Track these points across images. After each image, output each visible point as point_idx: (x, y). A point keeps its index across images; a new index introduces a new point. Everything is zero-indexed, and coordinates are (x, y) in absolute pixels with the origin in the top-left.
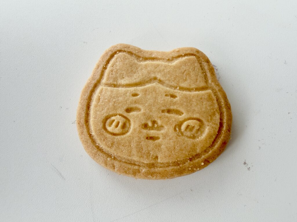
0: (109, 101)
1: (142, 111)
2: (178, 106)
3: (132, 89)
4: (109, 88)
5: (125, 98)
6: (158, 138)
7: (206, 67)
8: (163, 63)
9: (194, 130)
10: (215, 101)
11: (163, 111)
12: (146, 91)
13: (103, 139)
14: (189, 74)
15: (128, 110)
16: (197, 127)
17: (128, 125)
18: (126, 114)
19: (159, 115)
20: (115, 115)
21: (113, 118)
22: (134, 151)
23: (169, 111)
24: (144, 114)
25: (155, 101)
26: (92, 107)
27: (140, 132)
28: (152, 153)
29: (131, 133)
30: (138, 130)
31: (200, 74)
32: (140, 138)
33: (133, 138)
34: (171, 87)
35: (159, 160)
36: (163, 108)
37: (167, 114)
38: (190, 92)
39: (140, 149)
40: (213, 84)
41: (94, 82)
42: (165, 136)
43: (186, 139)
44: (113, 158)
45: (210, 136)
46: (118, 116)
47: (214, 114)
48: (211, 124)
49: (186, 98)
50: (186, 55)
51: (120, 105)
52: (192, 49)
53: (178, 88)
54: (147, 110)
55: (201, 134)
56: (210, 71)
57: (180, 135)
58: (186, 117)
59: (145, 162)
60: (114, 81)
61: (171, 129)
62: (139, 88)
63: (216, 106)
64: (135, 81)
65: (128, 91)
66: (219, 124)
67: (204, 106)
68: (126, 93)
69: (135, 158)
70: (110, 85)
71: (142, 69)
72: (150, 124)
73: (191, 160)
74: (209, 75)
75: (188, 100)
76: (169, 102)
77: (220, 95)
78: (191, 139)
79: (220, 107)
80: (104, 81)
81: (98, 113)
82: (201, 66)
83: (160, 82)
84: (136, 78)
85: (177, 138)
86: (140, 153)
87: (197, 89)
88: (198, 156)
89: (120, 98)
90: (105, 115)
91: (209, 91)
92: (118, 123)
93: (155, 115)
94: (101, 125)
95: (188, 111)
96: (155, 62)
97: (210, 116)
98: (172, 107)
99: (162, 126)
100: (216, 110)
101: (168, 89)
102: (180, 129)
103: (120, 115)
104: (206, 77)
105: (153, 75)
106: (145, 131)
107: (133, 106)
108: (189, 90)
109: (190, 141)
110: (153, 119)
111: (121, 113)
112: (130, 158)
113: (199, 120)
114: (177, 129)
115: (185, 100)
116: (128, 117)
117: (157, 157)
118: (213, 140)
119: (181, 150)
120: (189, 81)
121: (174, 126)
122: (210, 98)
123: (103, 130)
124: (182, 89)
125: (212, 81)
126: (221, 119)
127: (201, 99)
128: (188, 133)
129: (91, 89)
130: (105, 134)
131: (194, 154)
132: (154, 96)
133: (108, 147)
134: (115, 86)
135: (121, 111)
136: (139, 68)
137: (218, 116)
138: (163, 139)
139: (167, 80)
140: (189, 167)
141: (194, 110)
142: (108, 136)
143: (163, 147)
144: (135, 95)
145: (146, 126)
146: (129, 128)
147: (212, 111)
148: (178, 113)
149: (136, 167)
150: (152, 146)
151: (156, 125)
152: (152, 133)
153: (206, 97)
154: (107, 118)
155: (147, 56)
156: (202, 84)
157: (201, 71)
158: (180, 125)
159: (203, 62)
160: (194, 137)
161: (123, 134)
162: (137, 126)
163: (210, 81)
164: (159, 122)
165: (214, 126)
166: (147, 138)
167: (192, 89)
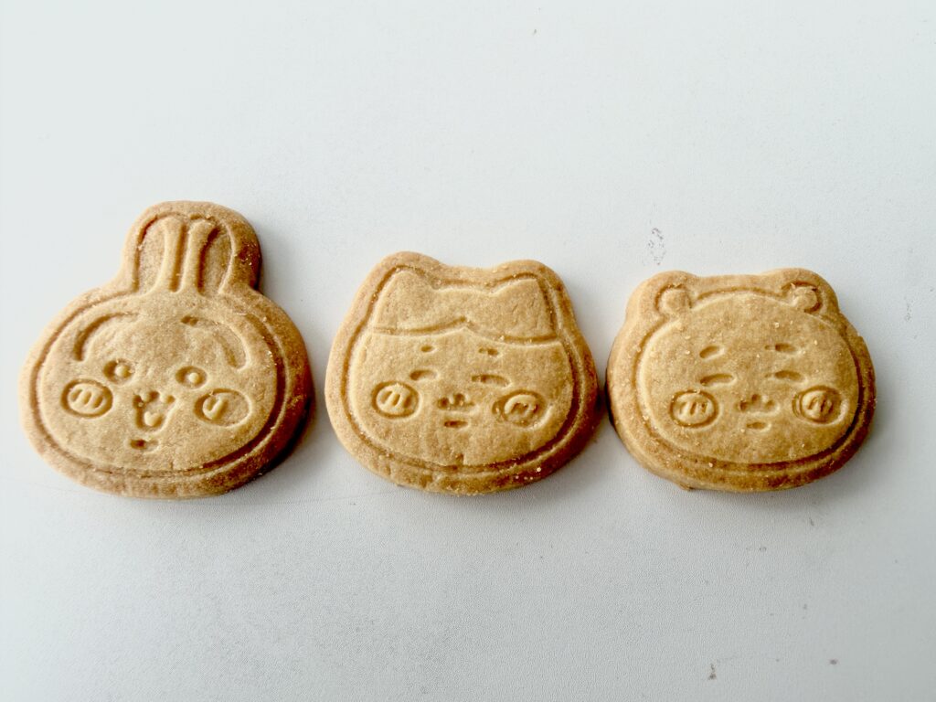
0: (382, 359)
1: (439, 377)
2: (502, 369)
3: (422, 339)
4: (383, 337)
5: (409, 354)
6: (464, 424)
7: (555, 299)
8: (479, 292)
9: (527, 413)
10: (566, 362)
11: (474, 378)
12: (446, 343)
13: (371, 423)
14: (522, 313)
15: (415, 375)
16: (531, 408)
17: (414, 400)
18: (410, 383)
19: (468, 385)
20: (392, 383)
21: (388, 389)
22: (424, 445)
23: (485, 378)
24: (442, 383)
25: (461, 361)
26: (353, 369)
27: (434, 414)
28: (453, 449)
29: (420, 415)
30: (430, 409)
31: (543, 313)
32: (434, 424)
33: (422, 424)
34: (489, 335)
35: (465, 462)
36: (474, 373)
37: (480, 383)
38: (523, 344)
39: (433, 442)
40: (565, 331)
41: (356, 323)
42: (476, 421)
43: (512, 427)
44: (388, 455)
45: (553, 423)
46: (398, 385)
47: (563, 384)
48: (556, 401)
49: (516, 356)
50: (519, 276)
51: (402, 365)
52: (531, 264)
53: (502, 338)
54: (447, 377)
55: (539, 419)
56: (561, 307)
57: (503, 419)
58: (514, 390)
59: (442, 464)
60: (391, 323)
61: (488, 410)
62: (435, 337)
63: (568, 370)
64: (427, 324)
65: (415, 342)
66: (570, 403)
67: (547, 370)
68: (412, 346)
69: (426, 457)
70: (384, 330)
71: (440, 302)
72: (451, 400)
73: (519, 462)
74: (559, 313)
75: (518, 361)
76: (485, 363)
77: (576, 351)
78: (521, 428)
79: (575, 373)
80: (373, 322)
81: (363, 379)
82: (546, 297)
83: (471, 326)
84: (430, 318)
85: (496, 425)
86: (433, 449)
87: (537, 340)
88: (532, 455)
89: (401, 354)
90: (376, 383)
91: (557, 343)
92: (398, 397)
93: (461, 385)
94: (369, 401)
95: (517, 380)
96: (464, 290)
97: (556, 388)
98: (490, 372)
99: (472, 404)
100: (567, 378)
101: (484, 339)
102: (502, 410)
103: (401, 384)
104: (552, 318)
105: (458, 315)
106: (442, 412)
107: (424, 368)
108: (522, 340)
109: (520, 430)
110: (457, 393)
111: (403, 380)
112: (416, 456)
113: (535, 394)
114: (497, 410)
115: (512, 359)
116: (415, 388)
117: (461, 456)
118: (558, 429)
119: (503, 445)
120: (521, 325)
121: (491, 404)
122: (556, 356)
123: (371, 408)
124: (508, 339)
125: (564, 326)
126: (576, 393)
127: (542, 358)
128: (516, 417)
129: (350, 336)
130: (375, 415)
131: (525, 452)
132: (460, 350)
133: (380, 437)
134: (393, 332)
135: (403, 377)
136: (436, 301)
137: (569, 389)
138: (473, 426)
139: (483, 323)
140: (515, 475)
141: (528, 378)
142: (380, 418)
143: (472, 439)
144: (426, 349)
145: (444, 403)
146: (416, 405)
147: (560, 379)
148: (500, 380)
149: (426, 472)
150: (453, 438)
151: (462, 403)
152: (455, 414)
153: (550, 355)
154: (380, 387)
155: (450, 276)
156: (545, 331)
157: (544, 307)
158: (501, 402)
159: (550, 290)
160: (526, 423)
161: (405, 415)
162: (429, 402)
163: (560, 325)
164: (468, 398)
165: (562, 405)
166: (446, 424)
167: (527, 340)
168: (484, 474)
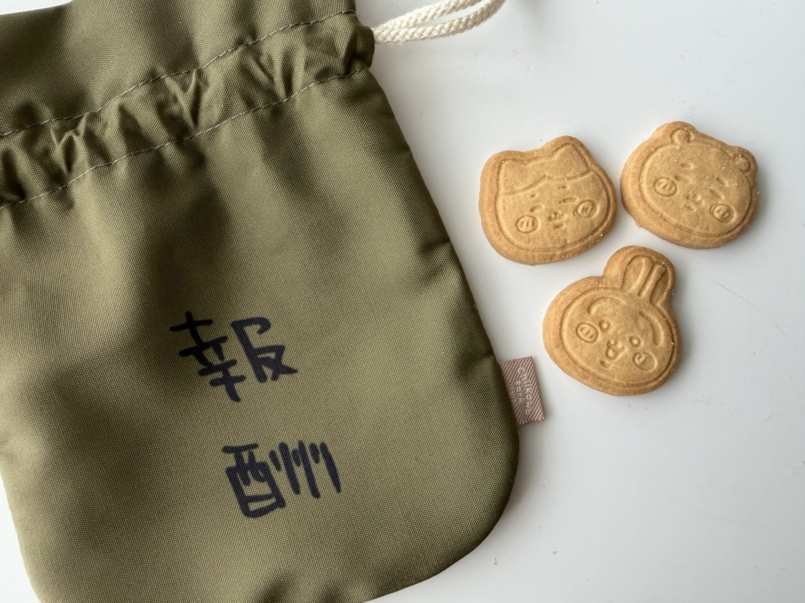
0: (514, 207)
1: (543, 207)
2: (571, 194)
3: (530, 191)
4: (510, 197)
5: (526, 201)
6: (562, 225)
7: (583, 152)
8: (547, 160)
9: (589, 210)
10: (599, 181)
11: (560, 202)
12: (541, 189)
13: (520, 239)
14: (571, 164)
15: (532, 210)
16: (590, 208)
17: (535, 222)
18: (531, 214)
19: (558, 207)
20: (523, 217)
21: (522, 220)
22: (548, 240)
23: (564, 201)
24: (546, 209)
25: (551, 196)
26: (500, 217)
27: (548, 225)
28: (561, 238)
29: (541, 227)
30: (545, 223)
31: (580, 161)
32: (549, 229)
33: (544, 231)
34: (560, 180)
35: (568, 242)
36: (559, 200)
37: (564, 204)
38: (577, 179)
39: (552, 238)
40: (593, 166)
41: (493, 195)
42: (568, 221)
43: (585, 219)
44: (532, 251)
45: (602, 211)
46: (526, 217)
47: (601, 192)
48: (600, 201)
49: (576, 185)
50: (562, 146)
51: (525, 207)
52: (564, 138)
53: (566, 179)
54: (548, 205)
55: (595, 212)
56: (587, 155)
57: (579, 217)
58: (580, 202)
59: (558, 246)
60: (512, 189)
61: (571, 214)
62: (535, 189)
63: (601, 184)
64: (529, 184)
65: (527, 194)
66: (607, 199)
67: (592, 188)
68: (526, 196)
69: (550, 246)
70: (510, 193)
71: (531, 171)
72: (553, 216)
73: (592, 234)
74: (587, 158)
75: (577, 188)
76: (563, 193)
77: (600, 173)
78: (588, 218)
79: (604, 184)
80: (502, 191)
81: (509, 219)
82: (578, 152)
83: (549, 178)
84: (529, 181)
85: (577, 220)
86: (553, 241)
87: (583, 174)
88: (596, 230)
89: (522, 202)
90: (515, 219)
91: (591, 173)
92: (528, 223)
93: (555, 207)
94: (515, 229)
95: (580, 197)
96: (539, 162)
97: (598, 194)
98: (566, 197)
99: (562, 215)
100: (602, 188)
101: (558, 182)
102: (577, 213)
103: (527, 216)
104: (585, 161)
105: (542, 174)
106: (551, 223)
107: (536, 205)
108: (575, 177)
109: (588, 220)
110: (554, 212)
111: (527, 214)
112: (545, 247)
113: (590, 201)
114: (576, 213)
115: (575, 187)
116: (534, 216)
117: (566, 240)
118: (605, 214)
119: (583, 229)
120: (573, 170)
121: (572, 212)
122: (594, 180)
123: (518, 232)
124: (569, 179)
125: (591, 164)
126: (607, 194)
127: (587, 182)
128: (585, 214)
129: (493, 202)
130: (520, 234)
131: (594, 229)
132: (549, 191)
133: (527, 244)
134: (513, 193)
135: (527, 212)
136: (529, 171)
137: (604, 193)
138: (567, 224)
139: (555, 175)
140: (592, 241)
141: (585, 194)
142: (524, 235)
143: (568, 230)
144: (533, 196)
145: (550, 219)
146: (538, 224)
147: (599, 190)
148: (571, 199)
149: (552, 253)
150: (560, 233)
151: (558, 216)
152: (557, 222)
153: (591, 179)
154: (518, 221)
155: (530, 157)
156: (585, 169)
157: (580, 158)
158: (576, 210)
159: (579, 148)
160: (589, 216)
161: (534, 230)
162: (544, 220)
163: (590, 164)
164: (560, 212)
165: (603, 202)
166: (554, 228)
167: (578, 176)
168: (578, 245)
